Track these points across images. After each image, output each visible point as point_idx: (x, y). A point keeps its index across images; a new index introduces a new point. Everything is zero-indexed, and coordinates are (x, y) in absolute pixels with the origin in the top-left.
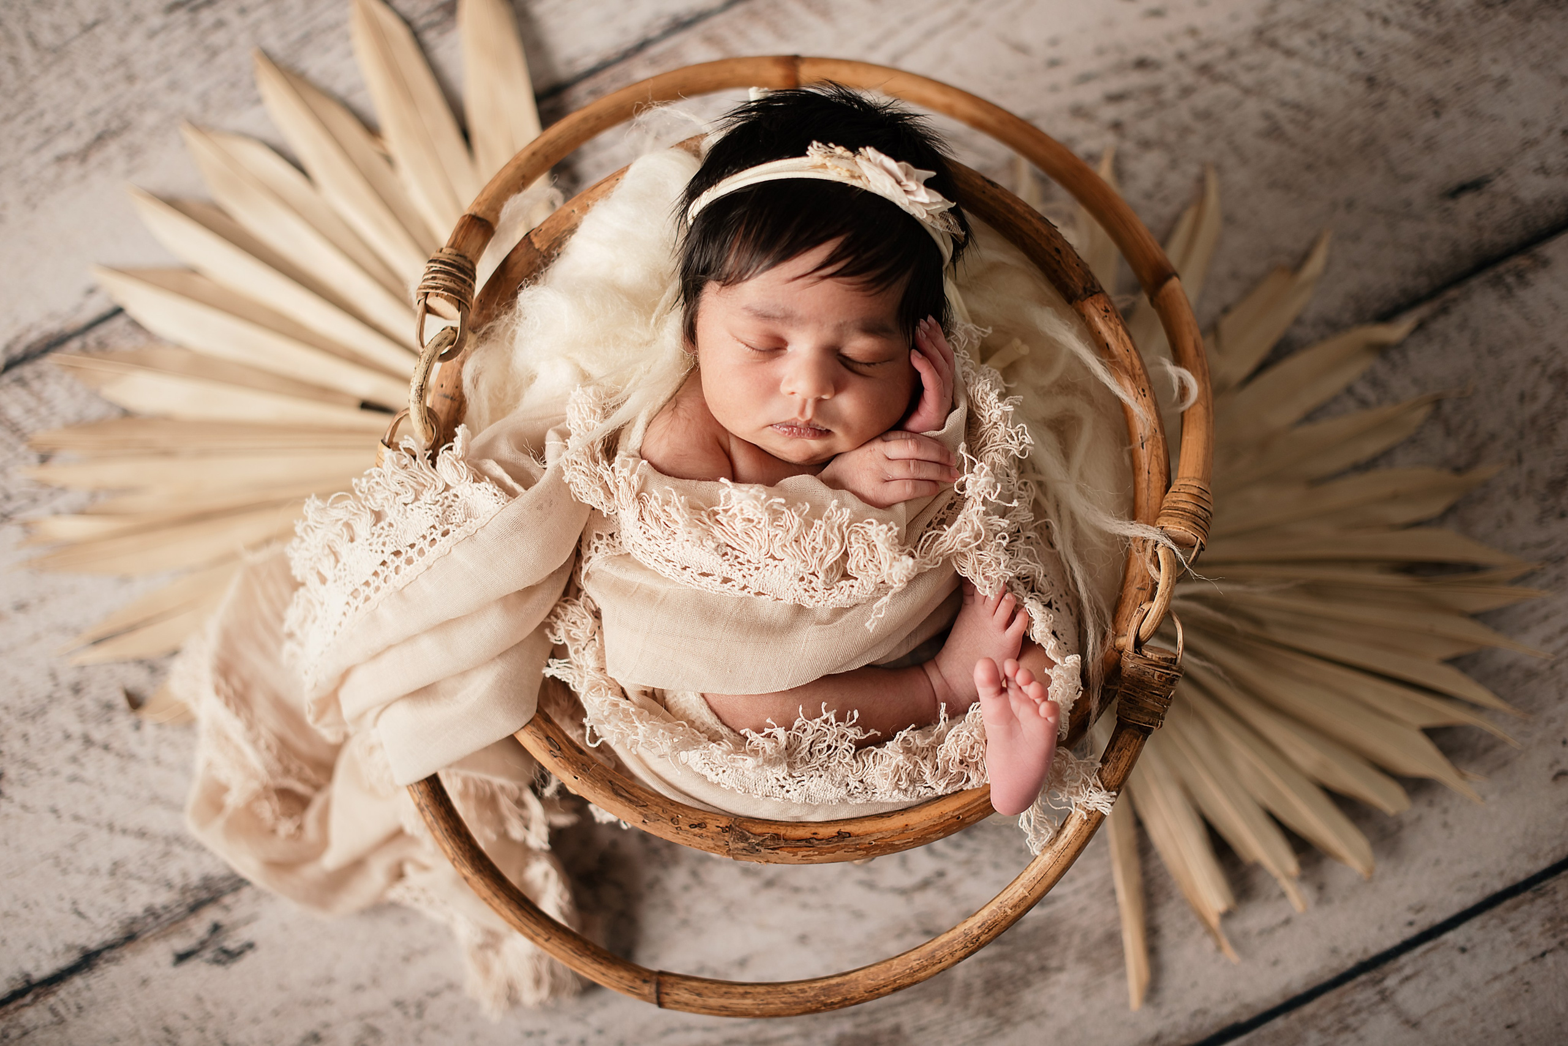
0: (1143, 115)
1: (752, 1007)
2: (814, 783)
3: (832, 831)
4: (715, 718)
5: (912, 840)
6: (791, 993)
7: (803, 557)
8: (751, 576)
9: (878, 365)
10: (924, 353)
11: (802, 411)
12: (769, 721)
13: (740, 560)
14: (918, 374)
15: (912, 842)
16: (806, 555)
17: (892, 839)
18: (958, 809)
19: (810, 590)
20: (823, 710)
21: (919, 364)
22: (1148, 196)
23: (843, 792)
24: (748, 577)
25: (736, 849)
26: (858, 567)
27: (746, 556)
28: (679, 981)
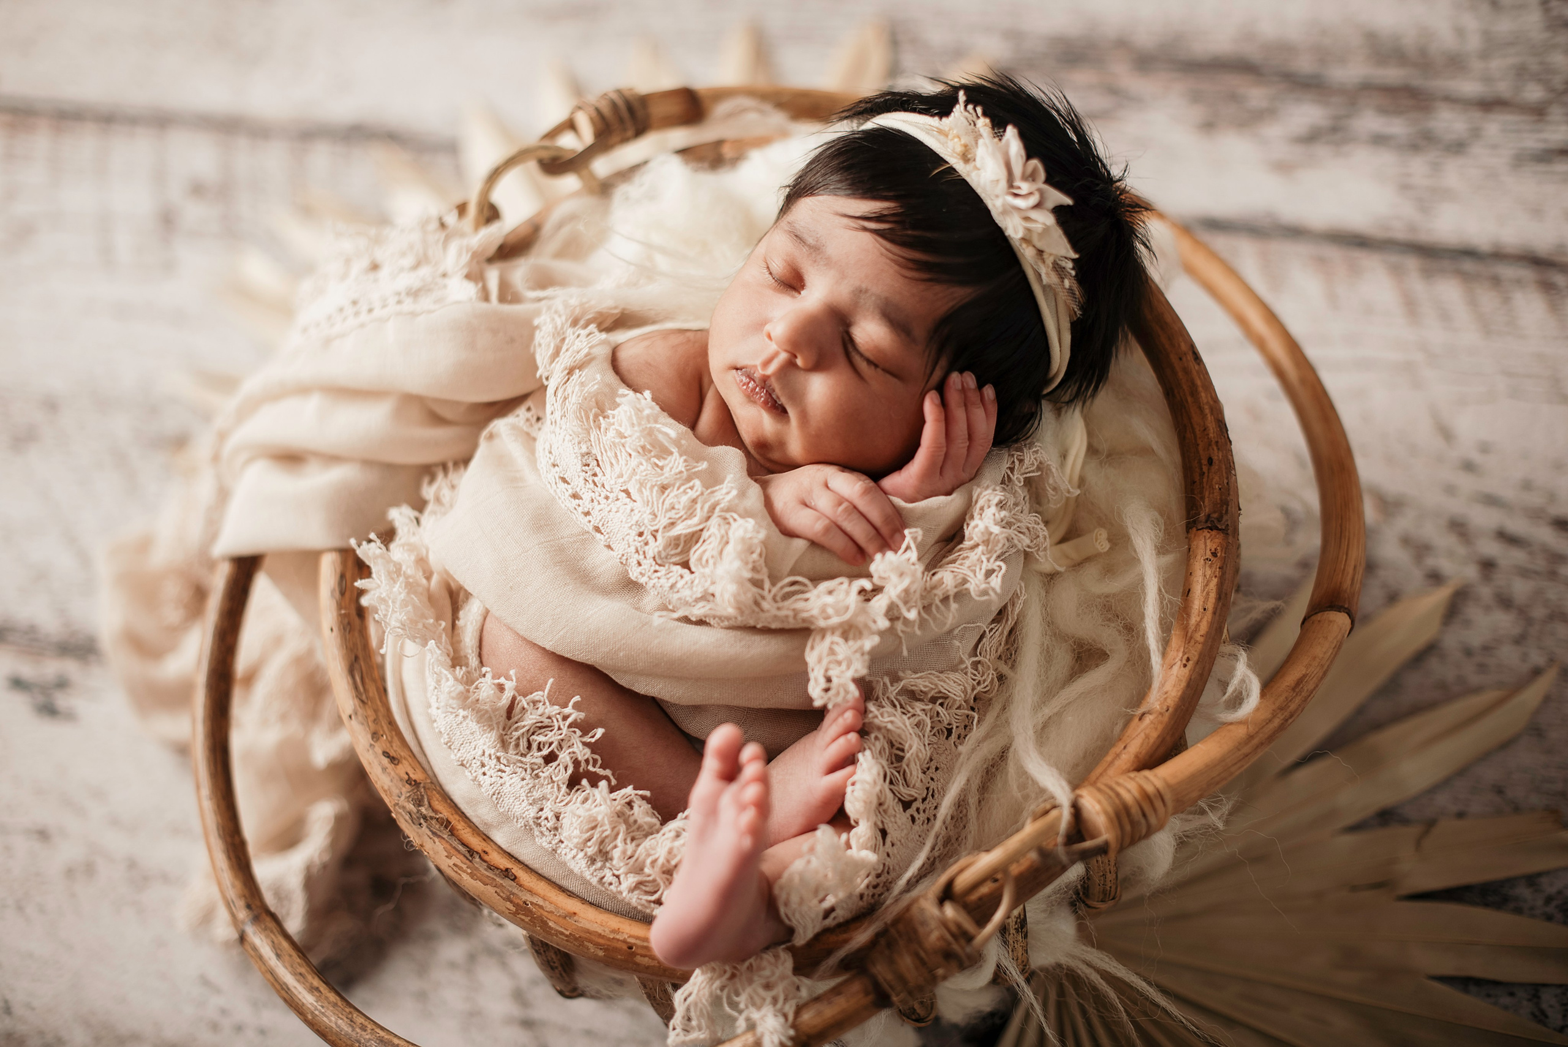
0: (1525, 573)
1: (310, 1006)
2: (513, 781)
3: (503, 863)
4: (475, 643)
5: (567, 933)
6: (351, 1021)
7: (656, 510)
8: (599, 504)
9: (879, 370)
10: (944, 404)
11: (767, 363)
12: (512, 672)
13: (596, 479)
14: (922, 422)
15: (567, 936)
16: (660, 509)
17: (549, 916)
18: (637, 938)
19: (641, 553)
20: (571, 704)
21: (930, 408)
22: (1468, 652)
23: (532, 812)
24: (596, 503)
25: (404, 808)
26: (700, 559)
27: (604, 478)
28: (275, 930)
